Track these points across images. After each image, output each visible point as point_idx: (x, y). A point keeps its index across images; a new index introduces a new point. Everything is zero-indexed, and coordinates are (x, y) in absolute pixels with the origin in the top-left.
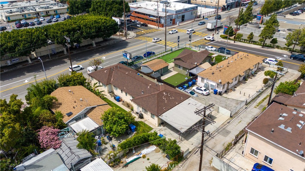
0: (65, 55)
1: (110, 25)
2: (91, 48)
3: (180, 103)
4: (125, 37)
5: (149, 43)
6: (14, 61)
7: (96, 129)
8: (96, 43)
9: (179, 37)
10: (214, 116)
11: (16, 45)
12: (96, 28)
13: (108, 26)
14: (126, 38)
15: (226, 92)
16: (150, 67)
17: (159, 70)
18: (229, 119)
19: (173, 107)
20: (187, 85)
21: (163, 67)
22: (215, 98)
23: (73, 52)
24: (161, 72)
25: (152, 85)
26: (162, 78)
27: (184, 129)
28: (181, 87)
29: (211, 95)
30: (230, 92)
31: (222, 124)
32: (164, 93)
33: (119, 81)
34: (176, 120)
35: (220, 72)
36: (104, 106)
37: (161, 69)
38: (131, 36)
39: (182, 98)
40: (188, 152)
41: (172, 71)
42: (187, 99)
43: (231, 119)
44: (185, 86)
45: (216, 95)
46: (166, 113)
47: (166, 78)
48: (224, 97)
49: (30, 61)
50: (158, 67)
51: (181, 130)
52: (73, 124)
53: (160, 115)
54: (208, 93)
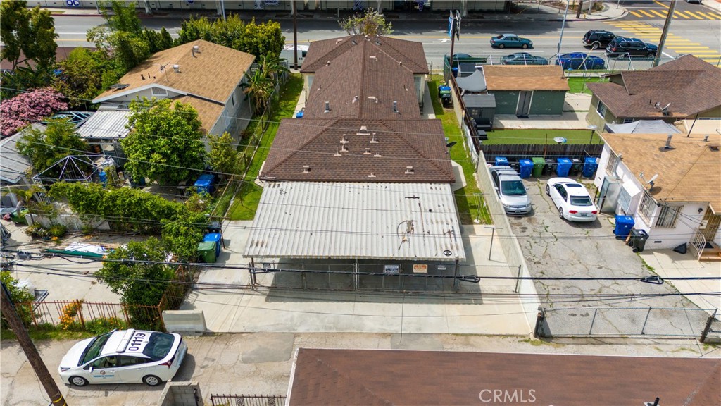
4: (576, 15)
6: (268, 2)
10: (483, 294)
14: (578, 17)
15: (682, 250)
16: (488, 72)
17: (511, 91)
18: (520, 339)
19: (346, 181)
20: (539, 161)
21: (534, 88)
22: (596, 247)
23: (398, 17)
24: (521, 109)
25: (379, 101)
26: (509, 124)
27: (263, 249)
28: (507, 157)
29: (595, 232)
30: (701, 260)
31: (462, 335)
32: (363, 128)
33: (332, 71)
34: (287, 215)
35: (708, 151)
36: (208, 103)
37: (526, 93)
38: (603, 14)
39: (412, 170)
40: (200, 327)
41: (577, 119)
42: (431, 182)
43: (533, 343)
44: (528, 162)
45: (617, 238)
46: (299, 183)
47: (523, 127)
48: (644, 262)
49: (293, 13)
50: (520, 81)
51: (251, 245)
52: (104, 112)
53: (273, 184)
54: (584, 215)
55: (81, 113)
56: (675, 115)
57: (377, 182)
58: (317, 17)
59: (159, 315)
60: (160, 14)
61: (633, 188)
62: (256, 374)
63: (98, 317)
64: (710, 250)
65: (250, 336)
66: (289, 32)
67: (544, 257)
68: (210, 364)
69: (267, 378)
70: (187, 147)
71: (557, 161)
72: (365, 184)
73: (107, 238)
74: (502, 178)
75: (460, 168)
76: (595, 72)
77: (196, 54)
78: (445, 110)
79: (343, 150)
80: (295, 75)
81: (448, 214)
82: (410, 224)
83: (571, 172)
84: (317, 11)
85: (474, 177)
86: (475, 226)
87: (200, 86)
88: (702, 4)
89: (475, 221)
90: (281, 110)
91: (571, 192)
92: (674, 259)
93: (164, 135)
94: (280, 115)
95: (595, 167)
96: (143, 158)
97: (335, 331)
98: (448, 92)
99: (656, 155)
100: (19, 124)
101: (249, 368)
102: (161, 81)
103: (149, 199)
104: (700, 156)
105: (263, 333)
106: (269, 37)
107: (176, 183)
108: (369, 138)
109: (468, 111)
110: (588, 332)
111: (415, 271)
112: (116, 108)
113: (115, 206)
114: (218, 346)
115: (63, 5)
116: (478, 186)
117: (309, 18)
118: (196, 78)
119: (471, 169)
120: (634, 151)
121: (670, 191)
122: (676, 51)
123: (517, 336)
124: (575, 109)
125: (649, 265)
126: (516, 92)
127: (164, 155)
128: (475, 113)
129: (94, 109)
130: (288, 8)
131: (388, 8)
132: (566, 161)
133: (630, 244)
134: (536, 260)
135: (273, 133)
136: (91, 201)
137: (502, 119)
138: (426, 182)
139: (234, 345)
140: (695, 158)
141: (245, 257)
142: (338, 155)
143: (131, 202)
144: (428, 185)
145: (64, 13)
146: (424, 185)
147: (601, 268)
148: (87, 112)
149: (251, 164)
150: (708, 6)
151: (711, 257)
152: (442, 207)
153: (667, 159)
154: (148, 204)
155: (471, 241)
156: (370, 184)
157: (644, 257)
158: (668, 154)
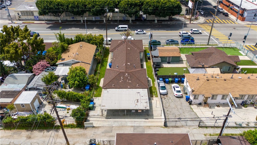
0: (129, 23)
1: (167, 7)
2: (153, 23)
3: (132, 88)
4: (189, 22)
5: (204, 32)
6: (97, 18)
7: (65, 76)
8: (158, 21)
9: (231, 34)
10: (154, 116)
11: (93, 7)
12: (154, 7)
13: (165, 7)
14: (190, 23)
15: (200, 104)
16: (160, 51)
17: (165, 57)
18: (161, 127)
19: (123, 88)
20: (170, 79)
21: (171, 56)
22: (181, 103)
23: (136, 23)
24: (168, 60)
25: (131, 65)
26: (165, 65)
27: (105, 107)
28: (162, 78)
29: (182, 99)
30: (204, 107)
31: (149, 126)
32: (127, 74)
33: (118, 52)
34: (109, 98)
35: (206, 81)
36: (87, 64)
37: (169, 57)
38: (198, 21)
39: (138, 85)
40: (92, 126)
41: (183, 64)
42: (143, 88)
43: (163, 128)
44: (167, 80)
45: (186, 101)
46: (112, 89)
47: (169, 67)
48: (191, 107)
49: (105, 22)
50: (168, 54)
51: (102, 106)
52: (60, 67)
53: (105, 89)
54: (179, 95)
55: (54, 67)
56: (205, 66)
57: (130, 88)
58: (112, 23)
59: (83, 123)
60: (64, 23)
61: (189, 89)
62: (105, 136)
63: (70, 123)
64: (205, 104)
65: (103, 127)
66: (104, 30)
67: (169, 106)
68: (95, 134)
69: (108, 136)
70: (84, 79)
71: (175, 79)
72: (127, 89)
73: (66, 103)
74: (160, 85)
75: (151, 80)
76: (192, 45)
77: (81, 47)
78: (148, 60)
79: (122, 80)
80: (107, 48)
81: (146, 97)
82: (138, 100)
83: (178, 82)
84: (112, 21)
85: (154, 83)
86: (154, 98)
87: (84, 59)
88: (229, 17)
89: (154, 96)
90: (104, 61)
91: (177, 89)
92: (198, 106)
93: (78, 76)
94: (104, 63)
95: (184, 81)
96: (73, 82)
97: (121, 126)
98: (149, 55)
99: (195, 81)
100: (40, 72)
101: (103, 134)
102: (74, 58)
103: (77, 94)
104: (204, 82)
105: (106, 127)
106: (100, 41)
107: (81, 87)
108: (128, 77)
109: (154, 63)
110: (175, 125)
111: (138, 111)
112: (62, 65)
113: (69, 96)
114: (96, 130)
115: (33, 19)
116: (155, 86)
117: (110, 24)
118: (83, 56)
119: (154, 81)
120: (191, 80)
121: (196, 92)
122: (216, 37)
123: (160, 126)
124: (183, 60)
125: (192, 108)
126: (167, 57)
127: (78, 81)
128: (156, 63)
129: (57, 66)
130: (103, 20)
131: (133, 19)
132: (177, 79)
133: (189, 103)
134: (167, 107)
135: (103, 69)
136: (63, 95)
137: (163, 64)
138: (142, 88)
139: (100, 129)
140: (203, 83)
141: (101, 109)
142: (121, 81)
143: (73, 95)
144: (142, 89)
145: (34, 23)
146: (141, 89)
147: (181, 109)
148: (55, 67)
149: (98, 80)
150: (230, 18)
151: (206, 106)
152: (145, 96)
153: (197, 83)
154: (77, 96)
155: (152, 102)
156: (128, 89)
157: (191, 106)
158: (198, 81)
